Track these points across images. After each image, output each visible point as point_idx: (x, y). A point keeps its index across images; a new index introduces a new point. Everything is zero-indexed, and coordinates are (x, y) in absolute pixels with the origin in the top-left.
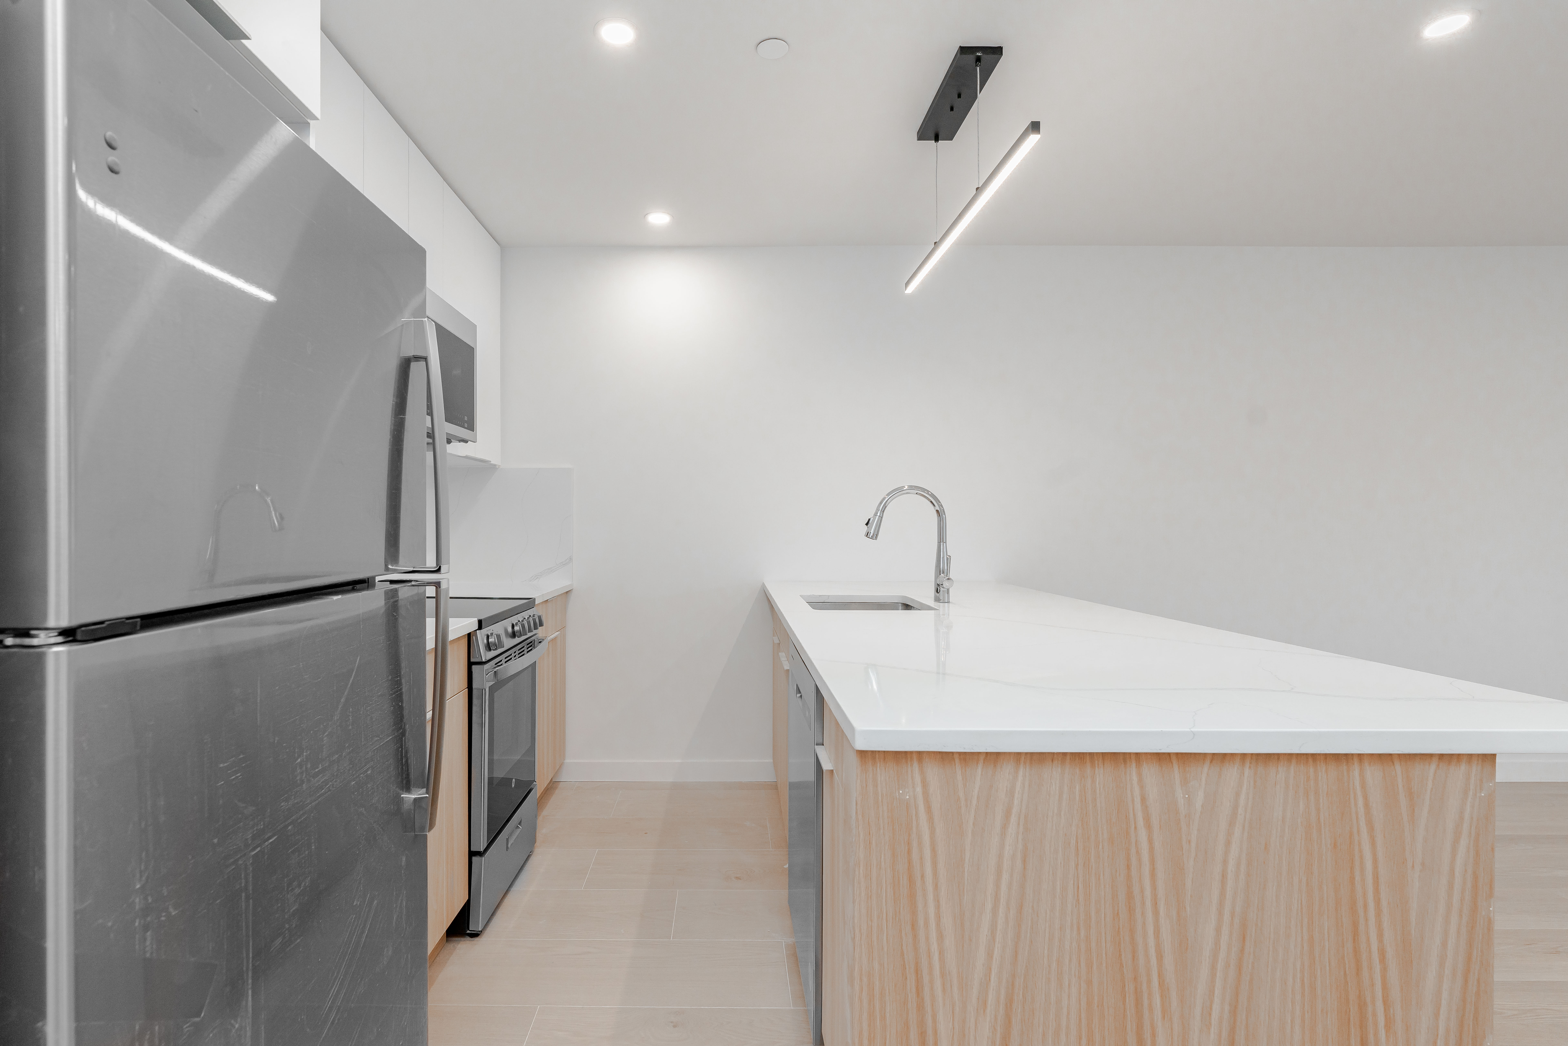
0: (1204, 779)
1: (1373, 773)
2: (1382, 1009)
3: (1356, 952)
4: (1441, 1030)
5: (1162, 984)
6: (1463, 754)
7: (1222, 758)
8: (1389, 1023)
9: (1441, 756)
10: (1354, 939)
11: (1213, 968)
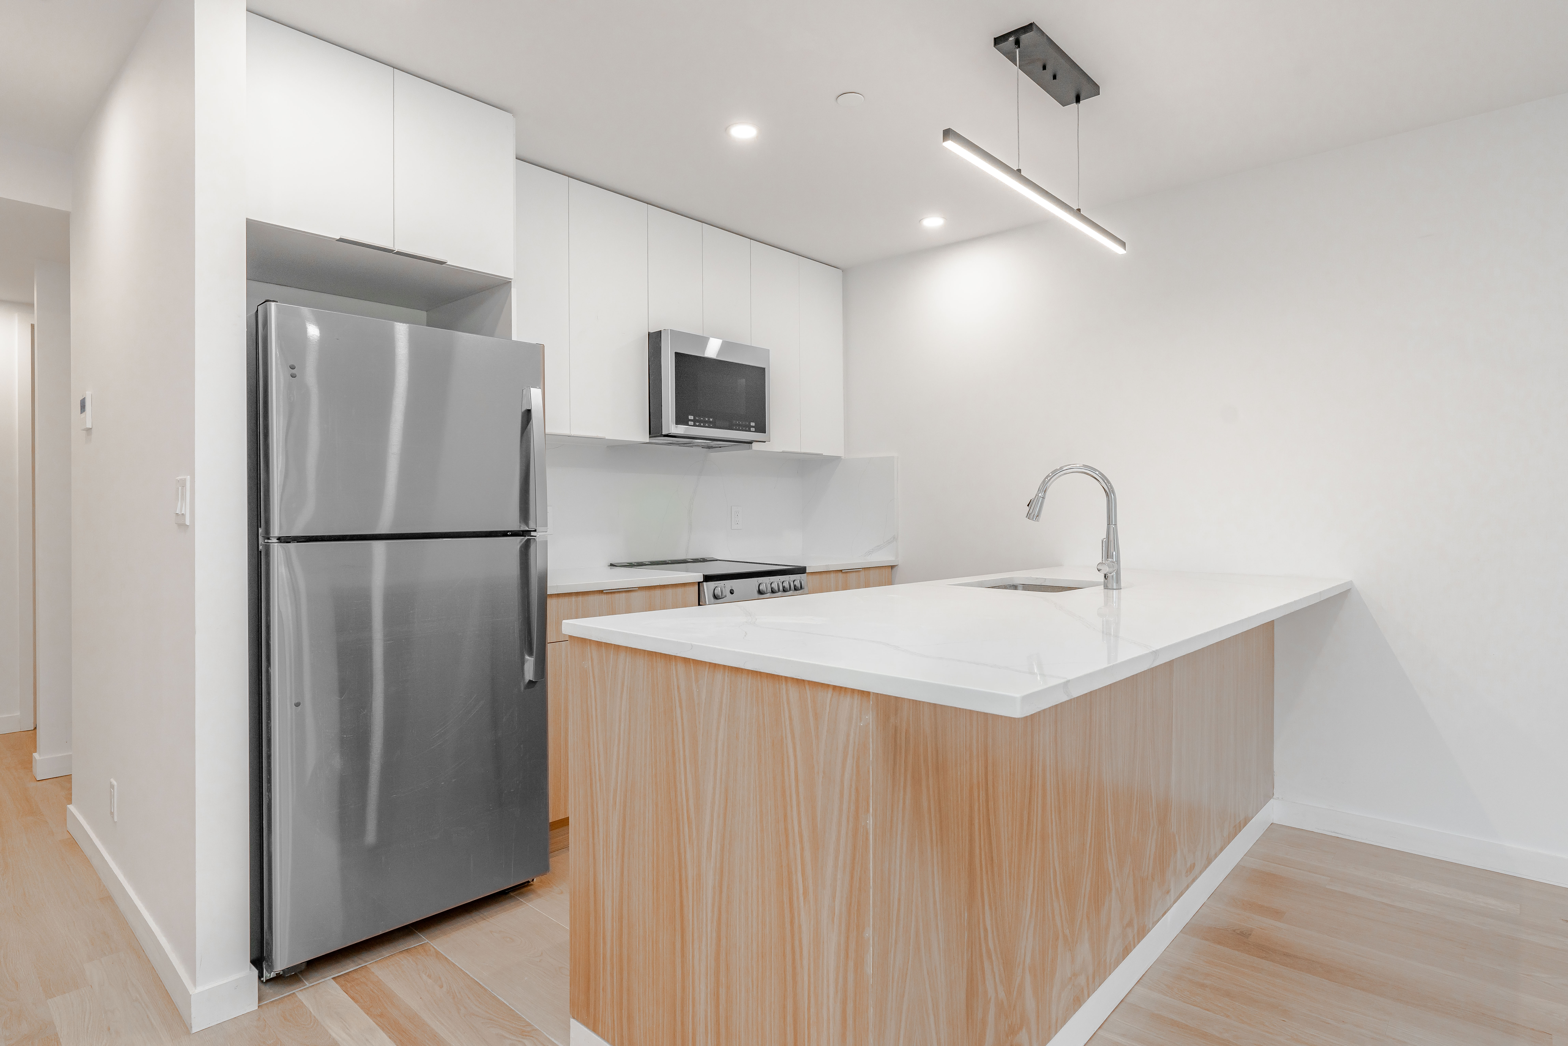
0: (706, 680)
1: (793, 692)
2: (801, 880)
3: (786, 829)
4: (837, 911)
5: (688, 818)
6: (848, 688)
7: (714, 666)
8: (805, 893)
9: (835, 688)
10: (785, 820)
11: (712, 816)
